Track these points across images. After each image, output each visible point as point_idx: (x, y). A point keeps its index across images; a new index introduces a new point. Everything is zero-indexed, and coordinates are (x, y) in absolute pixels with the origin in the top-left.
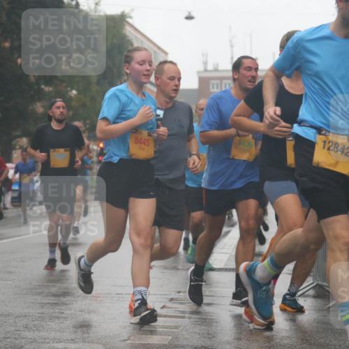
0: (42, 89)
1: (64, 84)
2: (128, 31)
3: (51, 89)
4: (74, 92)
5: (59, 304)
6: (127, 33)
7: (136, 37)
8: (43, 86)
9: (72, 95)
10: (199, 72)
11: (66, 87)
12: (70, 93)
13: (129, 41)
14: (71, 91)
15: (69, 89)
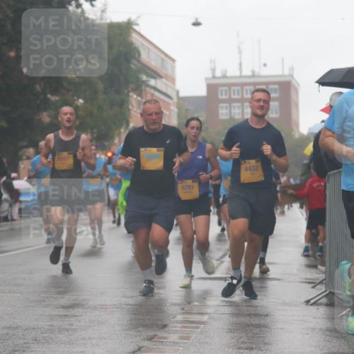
0: (49, 99)
1: (71, 93)
2: (135, 38)
3: (57, 98)
4: (81, 101)
5: (68, 316)
6: (134, 40)
7: (143, 45)
8: (49, 96)
9: (79, 104)
10: (207, 79)
11: (73, 96)
12: (76, 102)
13: (135, 48)
14: (78, 99)
15: (75, 98)
